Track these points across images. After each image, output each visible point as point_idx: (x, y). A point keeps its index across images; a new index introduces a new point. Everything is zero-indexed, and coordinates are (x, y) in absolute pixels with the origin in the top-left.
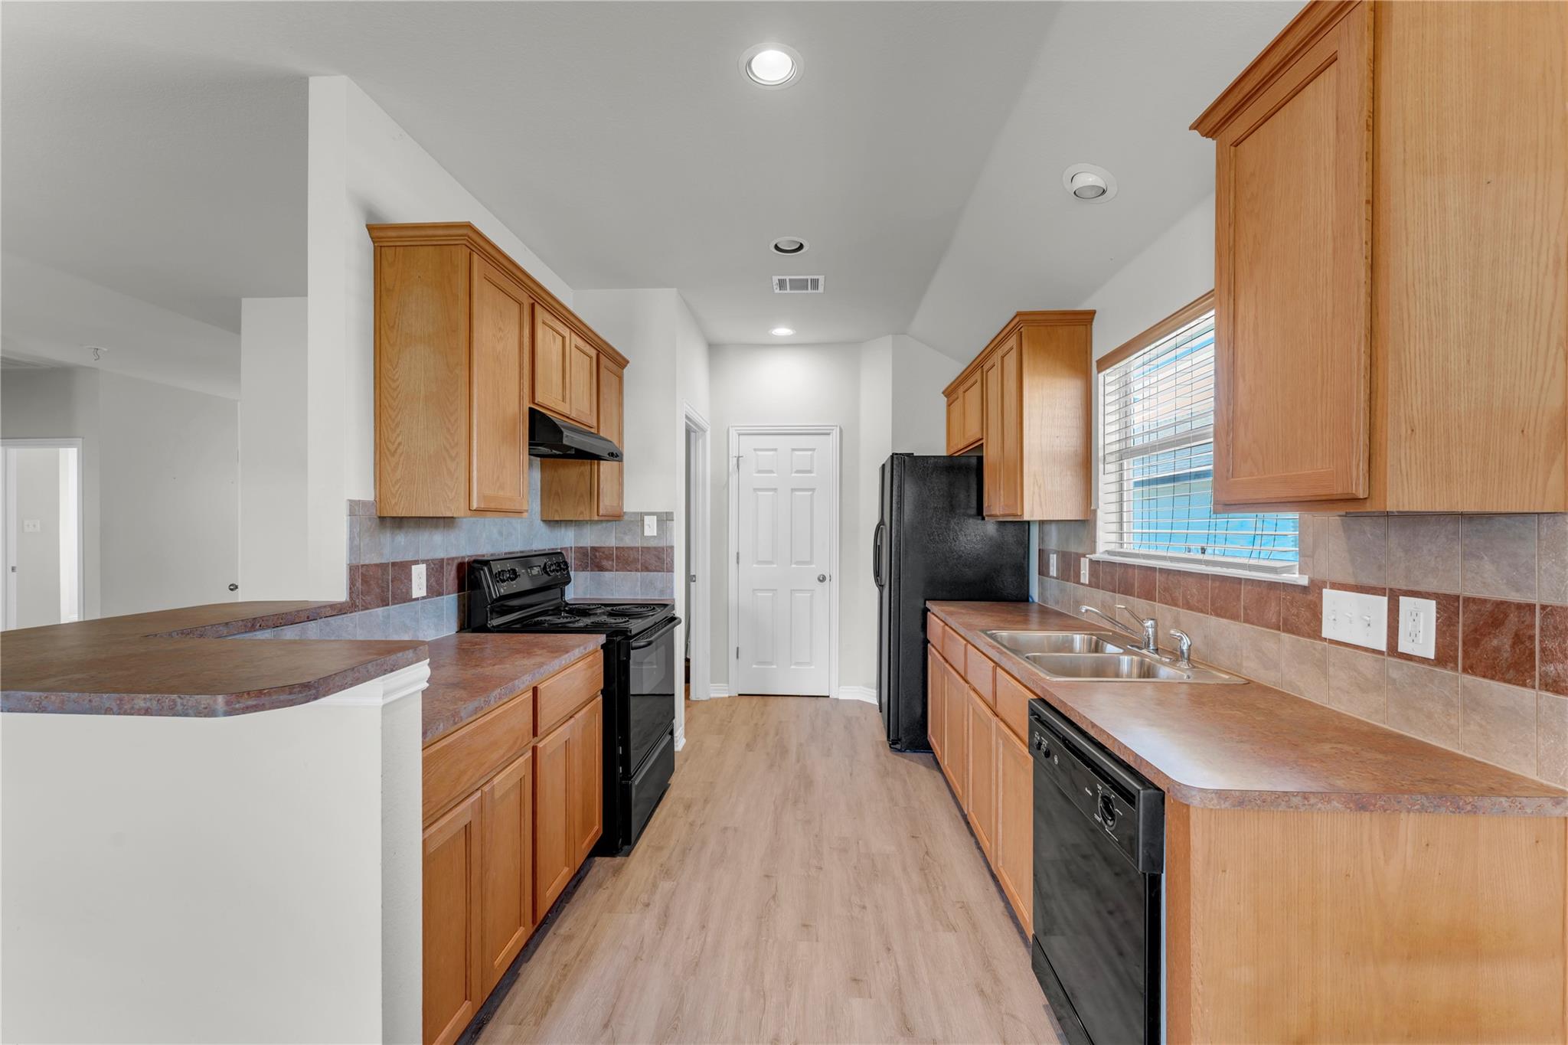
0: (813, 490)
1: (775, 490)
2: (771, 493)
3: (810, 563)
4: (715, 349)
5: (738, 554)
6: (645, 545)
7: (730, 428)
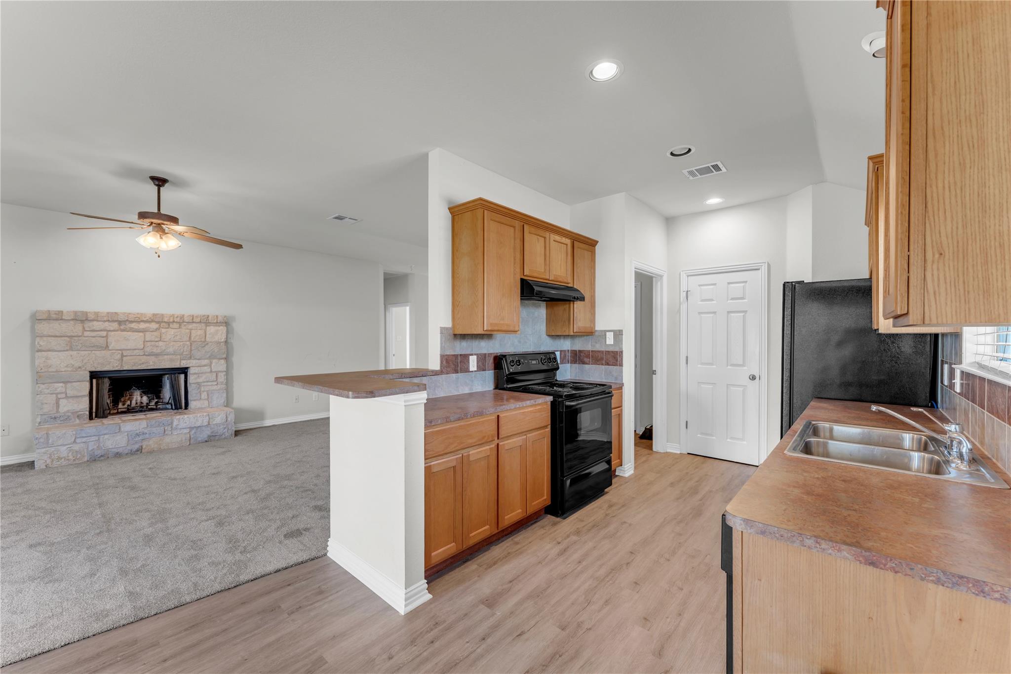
0: (745, 312)
1: (715, 313)
2: (712, 315)
3: (743, 365)
4: (670, 222)
5: (687, 357)
6: (607, 350)
7: (681, 272)
